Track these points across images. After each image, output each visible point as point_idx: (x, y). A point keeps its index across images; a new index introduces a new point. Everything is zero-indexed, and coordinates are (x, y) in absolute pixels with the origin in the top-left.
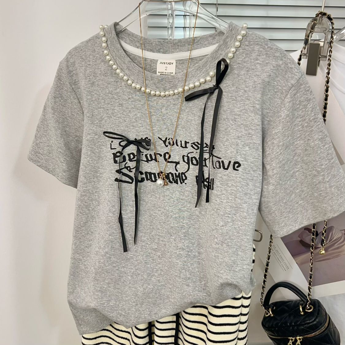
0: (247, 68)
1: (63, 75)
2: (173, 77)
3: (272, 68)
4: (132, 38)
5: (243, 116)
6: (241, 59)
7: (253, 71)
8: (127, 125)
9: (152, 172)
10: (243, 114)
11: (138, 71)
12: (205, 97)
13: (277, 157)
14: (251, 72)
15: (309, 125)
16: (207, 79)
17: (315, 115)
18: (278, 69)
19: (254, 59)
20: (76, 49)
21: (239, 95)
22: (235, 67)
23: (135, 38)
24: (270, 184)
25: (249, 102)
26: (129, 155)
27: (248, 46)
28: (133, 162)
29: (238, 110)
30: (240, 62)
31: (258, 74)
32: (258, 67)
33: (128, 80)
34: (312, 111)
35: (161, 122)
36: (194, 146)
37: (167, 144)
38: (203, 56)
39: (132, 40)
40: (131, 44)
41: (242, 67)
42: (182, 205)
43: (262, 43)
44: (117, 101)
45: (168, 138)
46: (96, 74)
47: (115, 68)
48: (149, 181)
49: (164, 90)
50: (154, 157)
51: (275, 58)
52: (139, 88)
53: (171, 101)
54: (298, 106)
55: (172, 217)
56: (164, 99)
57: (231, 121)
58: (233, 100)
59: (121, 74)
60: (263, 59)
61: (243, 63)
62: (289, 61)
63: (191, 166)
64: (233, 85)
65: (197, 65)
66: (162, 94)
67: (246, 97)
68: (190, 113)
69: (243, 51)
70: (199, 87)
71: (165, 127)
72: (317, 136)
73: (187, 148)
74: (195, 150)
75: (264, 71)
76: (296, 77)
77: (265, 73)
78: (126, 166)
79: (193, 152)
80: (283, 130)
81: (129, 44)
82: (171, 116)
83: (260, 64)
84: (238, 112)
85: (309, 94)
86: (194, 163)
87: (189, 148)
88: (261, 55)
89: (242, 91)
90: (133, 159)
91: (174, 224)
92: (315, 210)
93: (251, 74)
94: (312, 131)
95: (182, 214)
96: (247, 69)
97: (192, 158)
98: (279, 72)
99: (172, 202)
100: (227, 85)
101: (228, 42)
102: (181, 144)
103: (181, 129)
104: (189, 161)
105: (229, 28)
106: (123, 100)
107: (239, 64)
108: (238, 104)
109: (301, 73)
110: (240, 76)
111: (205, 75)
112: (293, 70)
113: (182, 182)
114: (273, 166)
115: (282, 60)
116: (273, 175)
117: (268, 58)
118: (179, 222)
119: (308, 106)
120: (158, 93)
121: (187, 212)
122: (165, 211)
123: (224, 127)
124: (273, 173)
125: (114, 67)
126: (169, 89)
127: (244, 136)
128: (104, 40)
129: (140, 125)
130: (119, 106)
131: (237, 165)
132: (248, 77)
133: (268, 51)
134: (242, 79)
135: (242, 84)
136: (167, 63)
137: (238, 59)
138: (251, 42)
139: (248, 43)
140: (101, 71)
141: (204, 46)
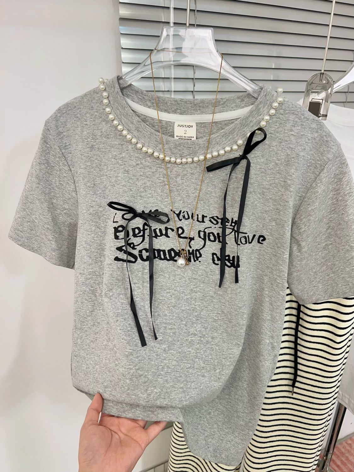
0: (280, 139)
1: (50, 137)
2: (193, 142)
3: (307, 141)
4: (141, 96)
5: (273, 191)
7: (286, 142)
8: (133, 195)
9: (161, 249)
10: (272, 188)
11: (149, 133)
12: (229, 168)
14: (284, 144)
16: (233, 148)
18: (313, 142)
19: (288, 130)
21: (269, 168)
23: (145, 95)
25: (281, 176)
26: (134, 230)
28: (139, 238)
29: (267, 183)
30: (272, 132)
31: (292, 147)
32: (292, 139)
33: (137, 143)
35: (175, 193)
36: (212, 220)
37: (181, 217)
38: (229, 120)
39: (142, 98)
42: (194, 285)
43: (298, 113)
44: (122, 167)
45: (182, 211)
46: (95, 136)
47: (121, 129)
48: (157, 259)
49: (181, 157)
50: (165, 232)
51: (310, 130)
52: (151, 152)
53: (187, 169)
54: (333, 179)
55: (183, 299)
56: (179, 167)
57: (258, 194)
58: (262, 173)
59: (129, 137)
60: (297, 131)
62: (325, 134)
63: (208, 242)
64: (263, 156)
65: (223, 131)
66: (178, 161)
67: (277, 170)
68: (210, 184)
69: (276, 120)
70: (223, 156)
71: (179, 198)
73: (205, 222)
74: (213, 225)
75: (299, 144)
76: (333, 151)
77: (300, 146)
78: (129, 242)
79: (211, 227)
81: (137, 103)
82: (187, 186)
83: (295, 135)
84: (266, 186)
85: (345, 168)
86: (211, 239)
87: (206, 223)
88: (296, 125)
89: (273, 164)
90: (138, 234)
91: (185, 307)
92: (346, 285)
93: (283, 146)
94: (346, 206)
95: (194, 295)
96: (280, 140)
97: (209, 233)
98: (313, 145)
99: (184, 282)
100: (256, 155)
101: (260, 108)
102: (198, 218)
104: (206, 237)
106: (130, 166)
107: (271, 133)
108: (267, 177)
109: (338, 146)
110: (272, 147)
111: (231, 143)
112: (329, 144)
113: (196, 259)
115: (317, 132)
117: (303, 130)
118: (191, 304)
119: (343, 180)
120: (173, 159)
121: (199, 293)
122: (176, 292)
123: (250, 200)
125: (120, 127)
126: (186, 156)
127: (272, 210)
128: (106, 96)
129: (150, 196)
130: (124, 173)
131: (261, 239)
132: (280, 149)
133: (304, 122)
134: (273, 150)
135: (273, 156)
136: (186, 126)
137: (271, 129)
138: (287, 110)
139: (283, 112)
140: (102, 132)
141: (231, 109)
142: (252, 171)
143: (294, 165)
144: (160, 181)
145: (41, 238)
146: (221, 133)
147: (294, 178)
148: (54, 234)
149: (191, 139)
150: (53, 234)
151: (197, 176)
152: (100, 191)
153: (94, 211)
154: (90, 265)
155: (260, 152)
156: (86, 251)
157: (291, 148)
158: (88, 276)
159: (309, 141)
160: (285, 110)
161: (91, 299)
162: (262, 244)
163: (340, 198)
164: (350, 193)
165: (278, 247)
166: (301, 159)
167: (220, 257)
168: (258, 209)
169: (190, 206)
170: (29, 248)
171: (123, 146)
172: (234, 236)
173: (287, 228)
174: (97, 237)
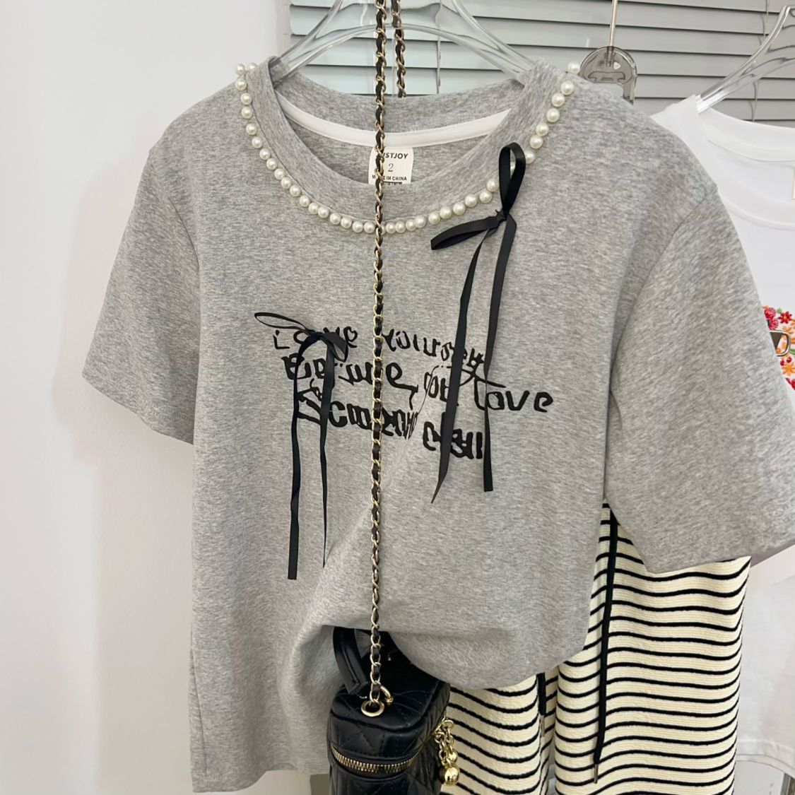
0: (577, 175)
1: (156, 179)
2: (401, 190)
3: (635, 178)
4: (310, 95)
5: (564, 291)
6: (562, 152)
7: (589, 182)
8: (306, 296)
9: (361, 407)
10: (564, 285)
11: (321, 175)
13: (642, 389)
15: (721, 316)
16: (481, 198)
17: (736, 292)
18: (650, 179)
19: (592, 153)
20: (184, 118)
21: (554, 239)
22: (546, 169)
23: (318, 94)
24: (626, 450)
25: (580, 257)
26: (316, 363)
27: (577, 119)
29: (552, 274)
30: (558, 158)
31: (601, 192)
32: (602, 174)
33: (301, 195)
34: (729, 282)
37: (394, 344)
39: (312, 99)
40: (309, 109)
41: (563, 171)
44: (283, 242)
46: (229, 179)
47: (272, 166)
48: (356, 425)
50: (365, 372)
51: (642, 152)
52: (324, 214)
53: (399, 244)
58: (538, 251)
59: (285, 182)
60: (613, 155)
61: (566, 162)
62: (678, 159)
64: (540, 213)
67: (572, 245)
68: (445, 274)
69: (566, 131)
70: (463, 215)
72: (738, 344)
73: (436, 355)
75: (617, 185)
76: (692, 199)
77: (620, 189)
80: (657, 328)
81: (304, 108)
82: (401, 279)
83: (607, 166)
84: (550, 280)
85: (723, 241)
87: (437, 357)
88: (609, 143)
89: (563, 230)
93: (584, 189)
94: (727, 332)
96: (576, 177)
98: (653, 187)
100: (527, 212)
101: (530, 109)
102: (425, 346)
103: (423, 311)
105: (535, 75)
106: (295, 239)
107: (556, 162)
108: (551, 260)
109: (705, 190)
110: (559, 193)
111: (477, 186)
112: (685, 182)
114: (635, 411)
115: (659, 156)
116: (633, 431)
117: (626, 153)
119: (720, 270)
120: (370, 225)
124: (633, 425)
125: (271, 163)
126: (394, 217)
128: (247, 101)
129: (334, 299)
130: (287, 254)
131: (543, 400)
132: (578, 198)
133: (627, 135)
134: (562, 201)
135: (562, 213)
136: (394, 156)
137: (554, 152)
138: (586, 110)
139: (579, 113)
140: (241, 171)
141: (477, 114)
142: (518, 246)
143: (607, 233)
144: (349, 270)
145: (137, 376)
146: (454, 166)
147: (608, 263)
148: (160, 370)
149: (400, 183)
150: (156, 371)
151: (417, 259)
152: (237, 289)
153: (223, 327)
154: (214, 435)
155: (533, 205)
156: (207, 407)
157: (600, 194)
158: (212, 457)
159: (641, 179)
160: (583, 110)
161: (220, 499)
162: (545, 411)
163: (715, 315)
164: (735, 302)
165: (582, 417)
166: (623, 220)
167: (439, 434)
168: (532, 334)
169: (409, 320)
170: (114, 397)
171: (282, 201)
172: (473, 388)
173: (599, 376)
174: (229, 379)
